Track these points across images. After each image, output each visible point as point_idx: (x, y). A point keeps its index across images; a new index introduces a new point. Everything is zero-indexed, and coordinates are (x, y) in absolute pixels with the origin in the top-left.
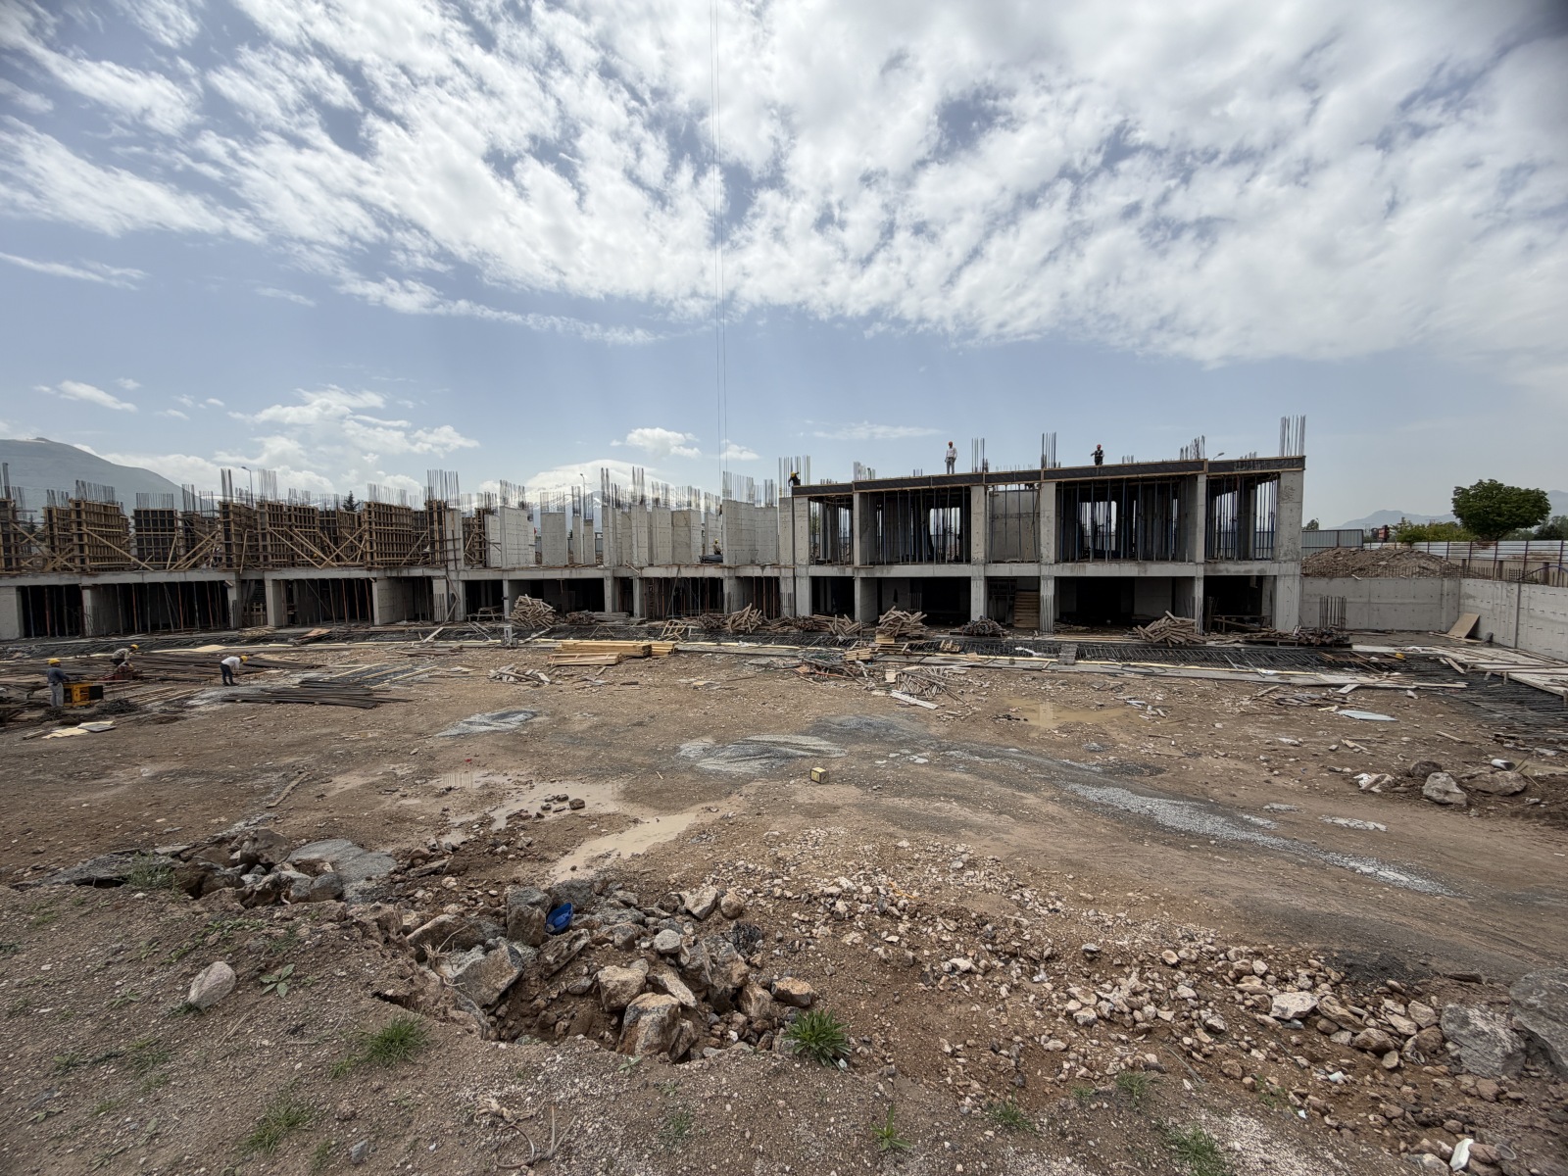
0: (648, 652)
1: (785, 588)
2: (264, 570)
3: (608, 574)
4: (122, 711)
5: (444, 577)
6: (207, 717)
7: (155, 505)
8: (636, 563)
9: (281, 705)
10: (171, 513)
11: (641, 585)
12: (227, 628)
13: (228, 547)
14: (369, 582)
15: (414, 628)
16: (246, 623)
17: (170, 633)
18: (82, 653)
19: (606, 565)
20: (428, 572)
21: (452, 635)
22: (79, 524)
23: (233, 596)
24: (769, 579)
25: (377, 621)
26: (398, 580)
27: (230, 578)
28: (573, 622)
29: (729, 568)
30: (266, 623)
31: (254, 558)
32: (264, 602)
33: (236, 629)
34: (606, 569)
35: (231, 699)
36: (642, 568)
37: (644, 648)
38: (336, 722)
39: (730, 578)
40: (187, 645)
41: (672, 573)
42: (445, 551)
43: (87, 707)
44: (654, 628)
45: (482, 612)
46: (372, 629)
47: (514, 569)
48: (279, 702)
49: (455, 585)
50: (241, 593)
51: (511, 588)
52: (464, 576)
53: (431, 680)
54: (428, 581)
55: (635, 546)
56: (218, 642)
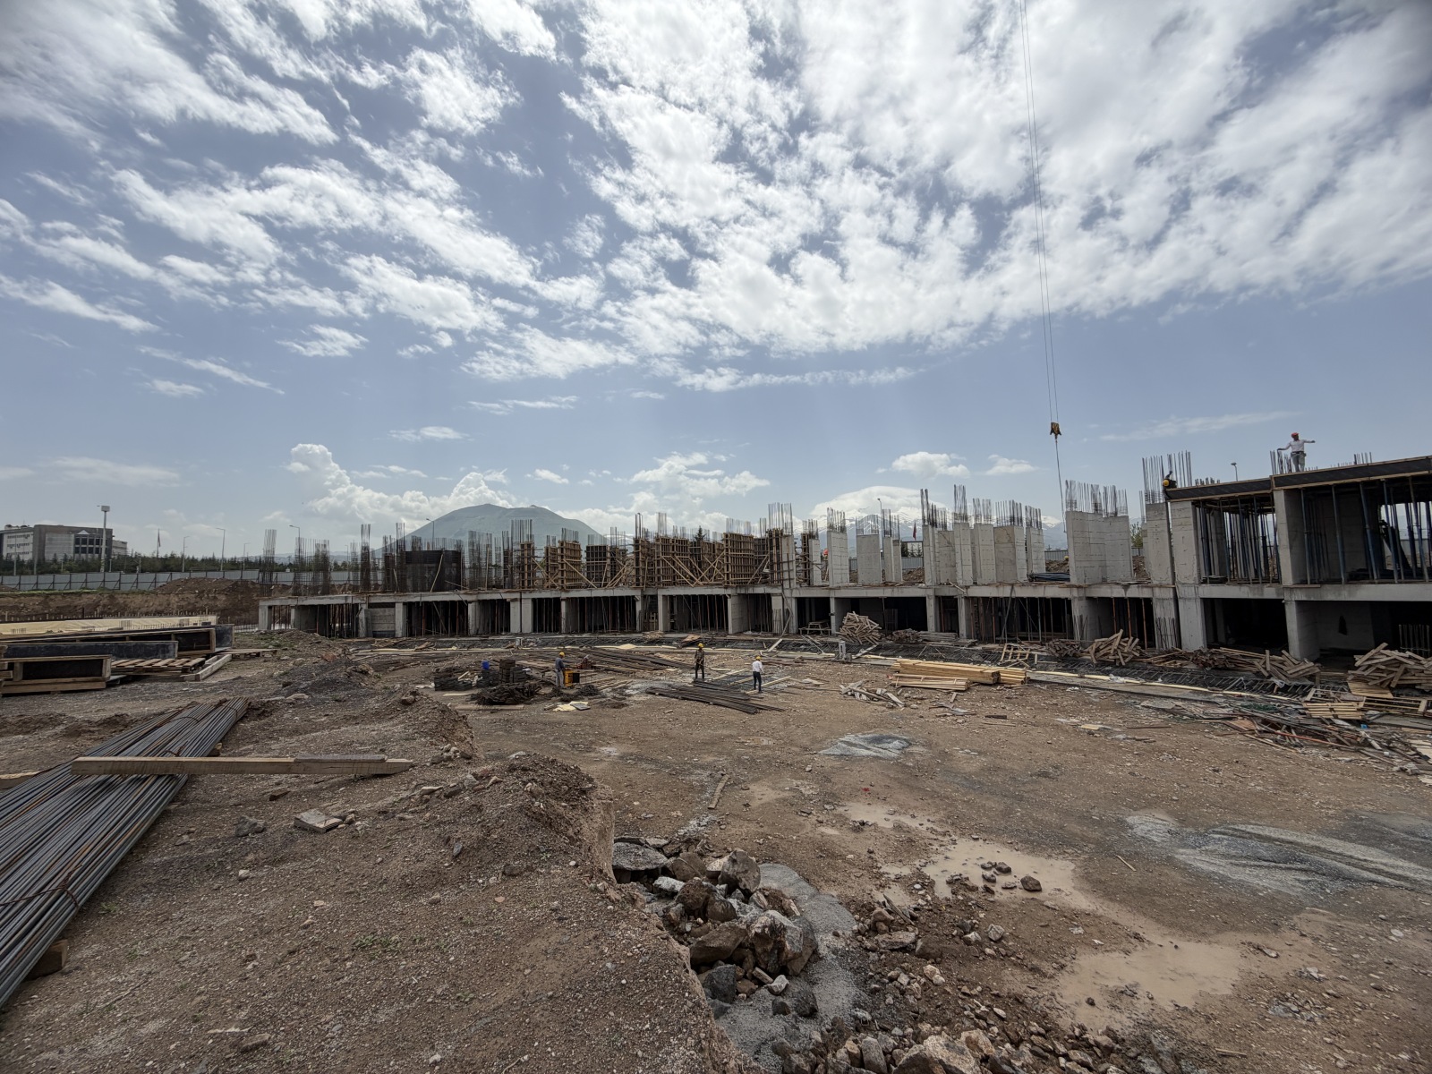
0: (997, 681)
1: (1162, 612)
2: (658, 588)
3: (931, 592)
4: (591, 694)
5: (781, 595)
6: (639, 706)
7: (597, 543)
8: (960, 582)
9: (686, 702)
10: (605, 547)
11: (967, 605)
12: (634, 631)
13: (637, 570)
14: (725, 597)
15: (759, 638)
16: (646, 628)
17: (603, 633)
18: (560, 645)
19: (928, 584)
20: (769, 590)
21: (790, 647)
22: (562, 557)
23: (639, 607)
24: (1136, 601)
25: (730, 631)
26: (745, 596)
27: (637, 594)
28: (900, 640)
29: (1079, 587)
30: (657, 629)
31: (652, 580)
32: (657, 612)
33: (640, 632)
34: (928, 588)
35: (651, 692)
36: (967, 587)
37: (993, 674)
38: (730, 724)
39: (1080, 599)
40: (612, 643)
41: (1005, 592)
42: (780, 572)
43: (572, 687)
44: (989, 651)
45: (812, 627)
46: (729, 637)
47: (839, 588)
48: (684, 699)
49: (789, 601)
50: (643, 605)
51: (837, 604)
52: (797, 594)
53: (791, 690)
54: (768, 597)
55: (959, 565)
56: (631, 641)
